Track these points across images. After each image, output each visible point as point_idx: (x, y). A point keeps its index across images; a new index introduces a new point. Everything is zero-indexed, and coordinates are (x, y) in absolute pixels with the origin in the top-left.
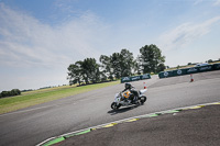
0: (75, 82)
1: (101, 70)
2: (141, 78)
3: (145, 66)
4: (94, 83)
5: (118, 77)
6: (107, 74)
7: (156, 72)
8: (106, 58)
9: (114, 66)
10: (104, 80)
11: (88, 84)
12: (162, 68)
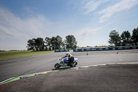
0: (30, 49)
1: (45, 44)
2: (65, 51)
3: (68, 45)
4: (41, 50)
5: (53, 49)
6: (48, 47)
7: (72, 48)
8: (49, 39)
9: (52, 43)
10: (46, 50)
11: (37, 51)
12: (75, 47)
